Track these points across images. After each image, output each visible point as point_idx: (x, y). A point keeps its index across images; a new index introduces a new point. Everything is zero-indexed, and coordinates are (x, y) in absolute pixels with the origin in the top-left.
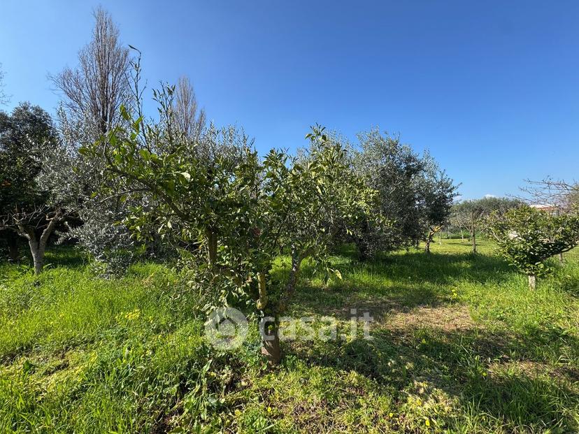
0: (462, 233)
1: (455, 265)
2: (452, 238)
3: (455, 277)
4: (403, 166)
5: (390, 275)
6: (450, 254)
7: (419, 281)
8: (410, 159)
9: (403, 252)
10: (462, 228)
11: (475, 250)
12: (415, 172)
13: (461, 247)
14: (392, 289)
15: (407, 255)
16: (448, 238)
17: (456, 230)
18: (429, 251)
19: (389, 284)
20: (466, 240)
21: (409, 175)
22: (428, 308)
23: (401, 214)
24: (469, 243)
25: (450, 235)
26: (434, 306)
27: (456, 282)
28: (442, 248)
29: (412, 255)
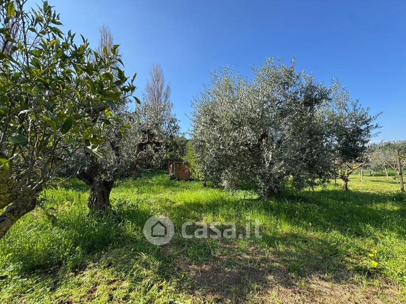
0: (386, 171)
1: (378, 205)
2: (375, 175)
3: (376, 226)
5: (291, 216)
6: (372, 192)
7: (324, 228)
9: (319, 189)
10: (386, 167)
11: (402, 189)
13: (386, 185)
14: (284, 239)
15: (322, 192)
16: (371, 175)
17: (379, 168)
18: (347, 188)
19: (285, 228)
20: (391, 178)
22: (326, 280)
24: (394, 181)
25: (373, 172)
26: (337, 280)
27: (378, 234)
28: (363, 185)
29: (329, 192)
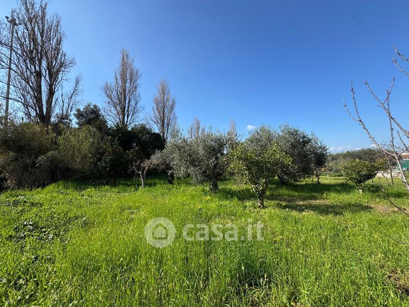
4: (301, 140)
8: (304, 137)
12: (307, 143)
16: (335, 176)
18: (319, 182)
19: (296, 194)
21: (304, 145)
23: (301, 162)
28: (329, 181)
